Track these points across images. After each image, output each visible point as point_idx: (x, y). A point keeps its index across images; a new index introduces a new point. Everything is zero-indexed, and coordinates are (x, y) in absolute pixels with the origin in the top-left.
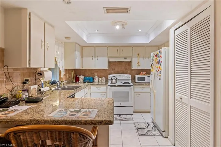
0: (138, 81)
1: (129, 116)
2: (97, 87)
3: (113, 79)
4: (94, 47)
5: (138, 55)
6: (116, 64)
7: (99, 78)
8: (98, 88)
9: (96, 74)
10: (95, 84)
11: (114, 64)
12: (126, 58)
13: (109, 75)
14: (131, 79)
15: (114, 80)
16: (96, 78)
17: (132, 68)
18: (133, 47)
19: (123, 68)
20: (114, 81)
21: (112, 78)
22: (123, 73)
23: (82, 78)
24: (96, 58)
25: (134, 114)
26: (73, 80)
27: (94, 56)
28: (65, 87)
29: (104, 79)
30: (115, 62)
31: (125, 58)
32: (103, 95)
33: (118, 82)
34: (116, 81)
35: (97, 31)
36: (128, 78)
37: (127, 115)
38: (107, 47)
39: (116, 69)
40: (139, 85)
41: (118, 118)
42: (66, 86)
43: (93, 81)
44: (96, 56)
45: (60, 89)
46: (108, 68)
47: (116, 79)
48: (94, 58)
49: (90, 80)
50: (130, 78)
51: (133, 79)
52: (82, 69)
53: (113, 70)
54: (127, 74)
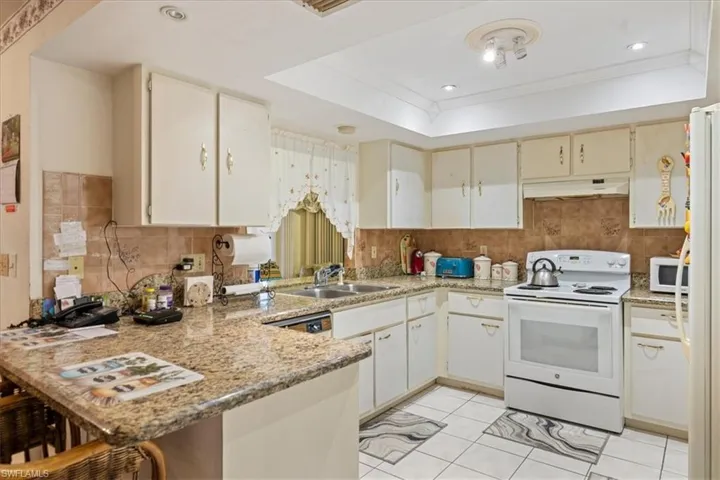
0: (661, 283)
1: (594, 439)
2: (471, 296)
3: (539, 270)
4: (468, 150)
5: (662, 165)
6: (564, 208)
7: (492, 264)
8: (475, 302)
9: (483, 248)
10: (476, 284)
11: (554, 210)
12: (602, 181)
13: (529, 254)
14: (631, 274)
15: (542, 273)
16: (482, 264)
17: (632, 226)
18: (638, 130)
19: (595, 225)
20: (544, 277)
21: (539, 266)
22: (598, 247)
23: (431, 260)
24: (476, 189)
25: (627, 432)
26: (405, 267)
27: (468, 182)
28: (348, 288)
29: (511, 267)
30: (560, 199)
31: (595, 182)
32: (492, 330)
33: (560, 282)
34: (554, 279)
35: (449, 88)
36: (612, 269)
37: (588, 431)
38: (517, 141)
39: (567, 230)
40: (657, 303)
41: (537, 433)
42: (351, 286)
43: (471, 275)
44: (476, 181)
45: (318, 295)
46: (521, 226)
47: (554, 269)
48: (468, 189)
49: (454, 268)
50: (627, 269)
51: (638, 275)
52: (430, 228)
53: (551, 232)
54: (613, 249)
